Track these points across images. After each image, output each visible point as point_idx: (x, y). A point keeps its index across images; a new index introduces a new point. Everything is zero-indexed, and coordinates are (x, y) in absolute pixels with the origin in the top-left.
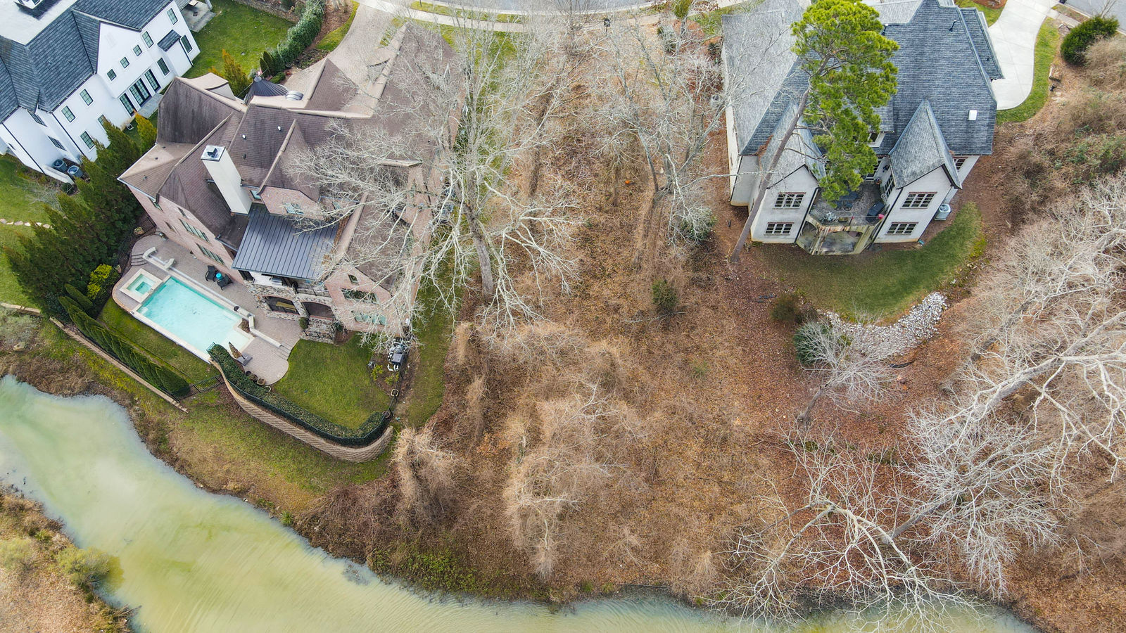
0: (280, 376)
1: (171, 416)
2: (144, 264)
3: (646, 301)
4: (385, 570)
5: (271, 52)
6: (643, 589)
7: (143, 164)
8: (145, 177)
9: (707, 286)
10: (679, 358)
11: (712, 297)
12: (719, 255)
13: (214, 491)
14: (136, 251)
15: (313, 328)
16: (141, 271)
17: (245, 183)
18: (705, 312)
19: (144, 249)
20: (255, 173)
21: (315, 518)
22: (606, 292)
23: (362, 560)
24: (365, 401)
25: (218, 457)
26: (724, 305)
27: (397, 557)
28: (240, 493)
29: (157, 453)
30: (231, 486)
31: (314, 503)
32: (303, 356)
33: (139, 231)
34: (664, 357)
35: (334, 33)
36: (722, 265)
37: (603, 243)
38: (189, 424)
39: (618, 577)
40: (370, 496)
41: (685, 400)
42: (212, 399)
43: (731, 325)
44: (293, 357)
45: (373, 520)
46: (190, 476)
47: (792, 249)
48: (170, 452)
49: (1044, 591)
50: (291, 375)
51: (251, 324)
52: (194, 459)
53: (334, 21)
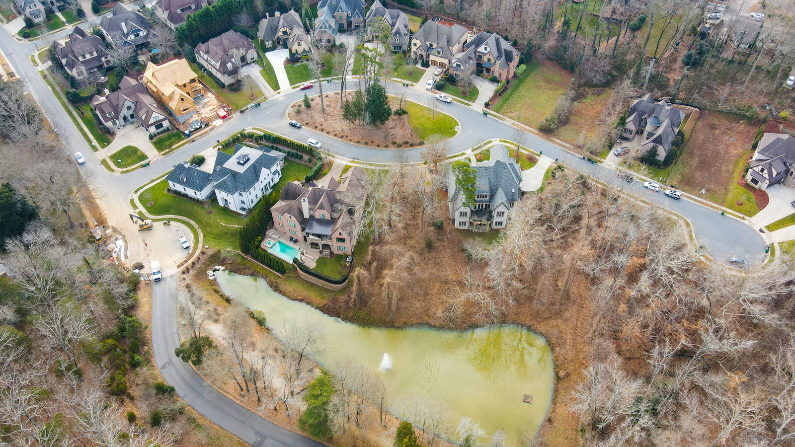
0: (314, 267)
1: (279, 280)
2: (270, 237)
3: (423, 245)
4: (345, 319)
5: (308, 175)
6: (423, 324)
7: (277, 205)
8: (278, 209)
9: (441, 240)
10: (433, 260)
11: (443, 244)
12: (446, 232)
13: (294, 300)
14: (267, 233)
15: (324, 253)
16: (269, 239)
17: (310, 209)
18: (441, 248)
19: (270, 233)
20: (313, 206)
21: (325, 305)
22: (412, 243)
23: (339, 317)
24: (340, 273)
25: (294, 290)
26: (447, 246)
27: (350, 315)
28: (301, 300)
29: (275, 290)
30: (299, 298)
31: (325, 301)
32: (320, 261)
33: (268, 228)
34: (429, 260)
35: (326, 170)
36: (447, 235)
37: (411, 229)
38: (285, 282)
39: (415, 320)
40: (342, 298)
41: (434, 271)
42: (292, 275)
43: (449, 251)
44: (318, 261)
45: (343, 305)
46: (286, 296)
47: (468, 230)
48: (279, 290)
49: (539, 323)
50: (317, 266)
51: (305, 252)
52: (287, 291)
53: (326, 166)
